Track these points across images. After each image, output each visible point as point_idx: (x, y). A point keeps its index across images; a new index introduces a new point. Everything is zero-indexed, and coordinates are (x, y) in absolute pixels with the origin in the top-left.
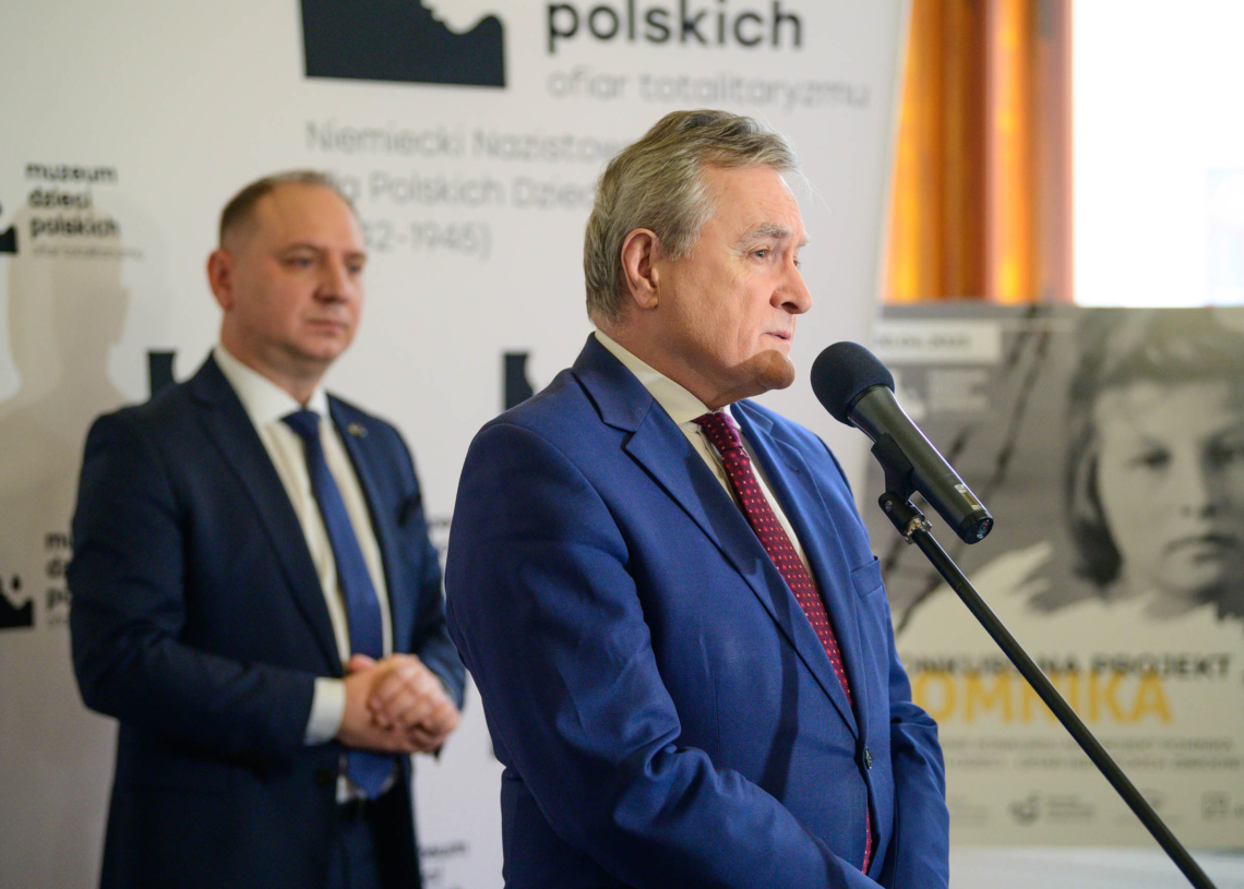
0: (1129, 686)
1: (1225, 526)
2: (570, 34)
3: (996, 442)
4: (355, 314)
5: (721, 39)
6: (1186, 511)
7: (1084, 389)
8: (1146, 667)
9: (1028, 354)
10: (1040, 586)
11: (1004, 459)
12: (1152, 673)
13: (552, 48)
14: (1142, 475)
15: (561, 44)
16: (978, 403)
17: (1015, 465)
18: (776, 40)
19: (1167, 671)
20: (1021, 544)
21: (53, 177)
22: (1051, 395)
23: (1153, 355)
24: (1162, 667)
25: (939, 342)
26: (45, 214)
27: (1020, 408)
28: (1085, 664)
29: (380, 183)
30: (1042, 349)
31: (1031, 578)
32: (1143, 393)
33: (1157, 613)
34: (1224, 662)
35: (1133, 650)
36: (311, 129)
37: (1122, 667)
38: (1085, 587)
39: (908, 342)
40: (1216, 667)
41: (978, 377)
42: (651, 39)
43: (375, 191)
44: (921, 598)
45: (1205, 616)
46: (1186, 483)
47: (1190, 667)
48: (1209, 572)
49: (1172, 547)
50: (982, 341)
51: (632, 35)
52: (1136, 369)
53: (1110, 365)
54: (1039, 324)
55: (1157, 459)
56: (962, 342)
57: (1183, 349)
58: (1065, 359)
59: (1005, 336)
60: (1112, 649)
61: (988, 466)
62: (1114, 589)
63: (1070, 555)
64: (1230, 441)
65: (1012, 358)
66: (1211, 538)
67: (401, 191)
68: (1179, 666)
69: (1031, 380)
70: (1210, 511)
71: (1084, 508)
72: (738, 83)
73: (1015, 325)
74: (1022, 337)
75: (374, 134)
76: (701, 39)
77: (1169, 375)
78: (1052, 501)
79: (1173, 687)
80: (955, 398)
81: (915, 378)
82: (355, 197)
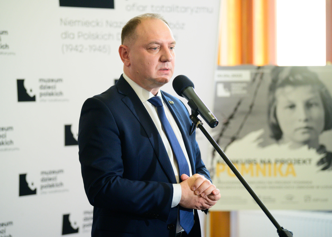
0: (285, 167)
1: (310, 124)
3: (249, 103)
6: (300, 120)
7: (273, 88)
8: (289, 162)
9: (258, 79)
10: (261, 140)
11: (251, 107)
12: (291, 164)
14: (288, 111)
16: (245, 92)
17: (254, 108)
19: (295, 163)
20: (256, 129)
22: (264, 90)
23: (291, 79)
24: (293, 162)
25: (234, 76)
27: (256, 93)
28: (273, 161)
29: (80, 34)
30: (261, 78)
31: (259, 138)
32: (288, 89)
33: (292, 147)
34: (310, 160)
35: (285, 157)
36: (61, 20)
37: (283, 162)
38: (273, 141)
39: (225, 76)
40: (308, 162)
41: (245, 85)
43: (79, 37)
44: (229, 144)
45: (305, 148)
46: (300, 112)
47: (301, 162)
48: (306, 137)
49: (296, 130)
50: (246, 75)
52: (287, 82)
53: (280, 81)
54: (261, 71)
55: (292, 106)
56: (240, 76)
57: (299, 77)
58: (268, 80)
59: (251, 74)
60: (280, 157)
61: (247, 109)
62: (281, 141)
64: (312, 102)
65: (254, 80)
66: (307, 128)
67: (86, 37)
68: (298, 162)
69: (258, 86)
70: (306, 120)
71: (273, 120)
72: (177, 7)
73: (254, 71)
74: (256, 74)
75: (79, 21)
77: (295, 84)
78: (264, 118)
79: (296, 167)
80: (238, 91)
81: (227, 85)
82: (73, 38)
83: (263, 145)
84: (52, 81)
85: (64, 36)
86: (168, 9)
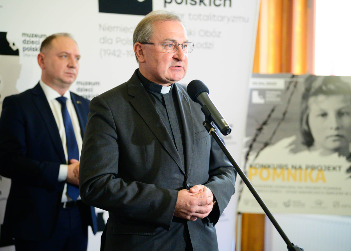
0: (315, 173)
1: (341, 132)
2: (170, 3)
3: (283, 110)
4: (77, 71)
5: (210, 4)
6: (331, 128)
7: (306, 96)
8: (320, 168)
9: (292, 87)
10: (293, 147)
11: (284, 114)
12: (321, 170)
13: (165, 6)
14: (320, 119)
15: (167, 5)
16: (278, 99)
17: (287, 115)
18: (224, 5)
19: (325, 169)
20: (288, 136)
21: (30, 36)
22: (297, 98)
23: (324, 88)
24: (324, 168)
25: (269, 84)
26: (27, 46)
27: (289, 101)
28: (304, 167)
29: (118, 40)
30: (295, 86)
31: (290, 144)
32: (321, 98)
33: (323, 154)
34: (340, 167)
35: (316, 164)
36: (100, 25)
37: (313, 168)
38: (305, 147)
39: (260, 83)
40: (338, 169)
41: (279, 93)
42: (191, 4)
43: (117, 42)
44: (262, 149)
45: (336, 155)
46: (332, 121)
47: (331, 168)
48: (337, 144)
49: (327, 137)
50: (280, 83)
51: (186, 3)
52: (320, 91)
53: (313, 90)
54: (295, 79)
55: (324, 115)
56: (275, 84)
57: (332, 87)
58: (301, 88)
59: (286, 82)
60: (311, 163)
61: (281, 116)
62: (312, 148)
63: (301, 139)
64: (343, 111)
65: (288, 88)
66: (338, 136)
67: (124, 42)
68: (328, 168)
69: (292, 94)
70: (338, 129)
71: (305, 127)
72: (214, 16)
73: (289, 80)
74: (290, 83)
75: (117, 27)
76: (205, 5)
77: (328, 93)
78: (297, 125)
79: (326, 173)
80: (272, 98)
81: (262, 93)
82: (112, 43)
83: (294, 151)
84: (90, 83)
85: (102, 41)
86: (205, 18)
